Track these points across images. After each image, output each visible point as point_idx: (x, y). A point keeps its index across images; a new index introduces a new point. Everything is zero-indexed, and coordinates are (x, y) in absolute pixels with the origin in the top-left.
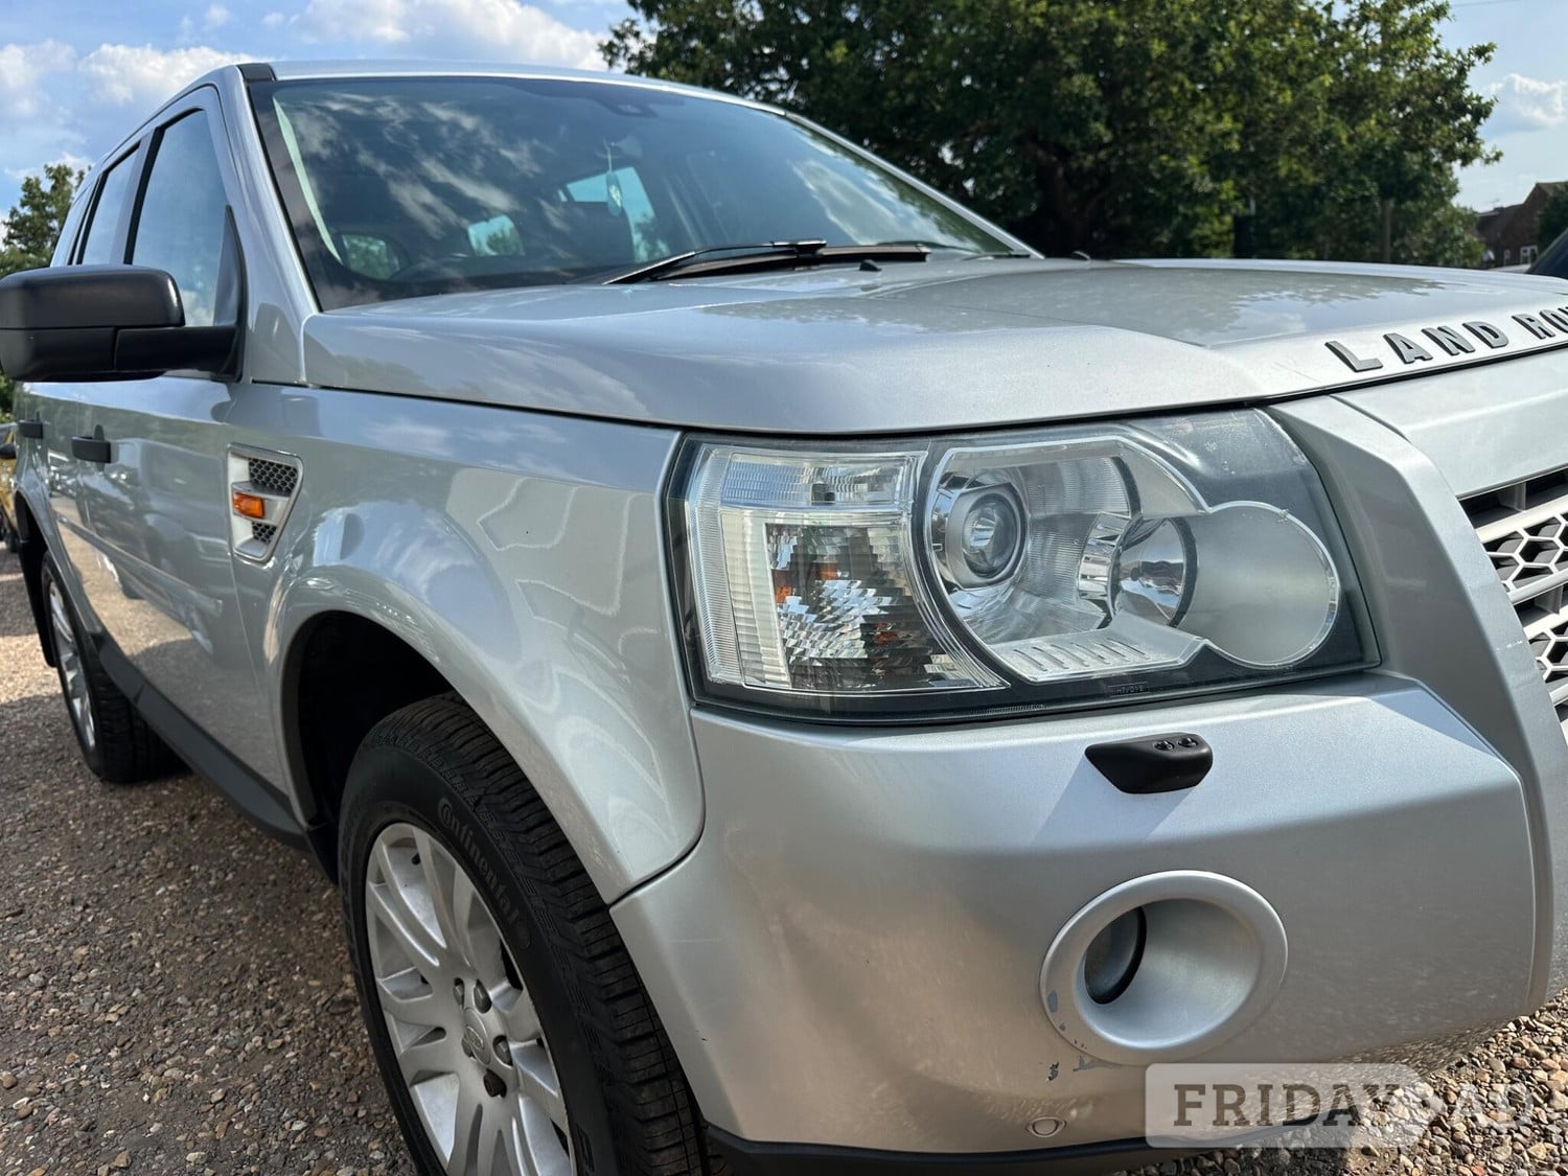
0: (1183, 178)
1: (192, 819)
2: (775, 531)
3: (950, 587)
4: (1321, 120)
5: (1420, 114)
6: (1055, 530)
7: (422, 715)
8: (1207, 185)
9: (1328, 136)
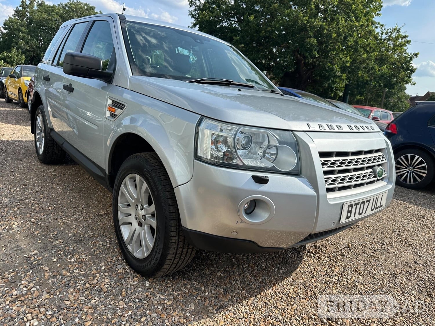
0: (333, 70)
1: (64, 175)
2: (213, 134)
3: (238, 149)
4: (372, 64)
5: (398, 67)
6: (257, 144)
7: (142, 155)
8: (339, 74)
9: (373, 68)
